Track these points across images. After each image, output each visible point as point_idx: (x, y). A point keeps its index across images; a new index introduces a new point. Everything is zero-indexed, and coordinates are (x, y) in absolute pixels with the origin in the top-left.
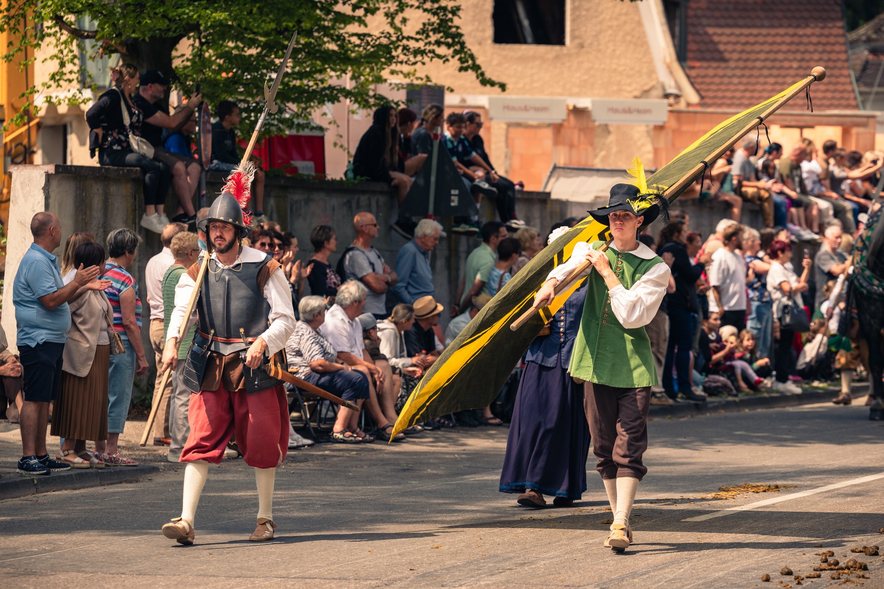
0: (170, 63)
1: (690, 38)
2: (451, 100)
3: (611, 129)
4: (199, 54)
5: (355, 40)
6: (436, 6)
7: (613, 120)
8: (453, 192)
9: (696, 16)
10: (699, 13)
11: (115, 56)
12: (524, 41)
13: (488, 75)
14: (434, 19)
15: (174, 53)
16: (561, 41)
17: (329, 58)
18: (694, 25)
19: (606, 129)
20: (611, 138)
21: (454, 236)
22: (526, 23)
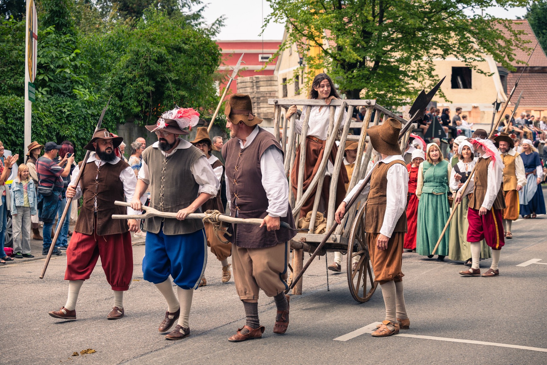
0: (359, 96)
1: (508, 86)
2: (439, 105)
3: (485, 112)
4: (367, 93)
5: (412, 89)
6: (433, 79)
7: (486, 110)
8: (440, 131)
9: (510, 80)
10: (510, 79)
11: (344, 95)
12: (460, 88)
13: (448, 99)
14: (433, 83)
15: (360, 93)
16: (470, 88)
17: (403, 94)
18: (509, 82)
19: (484, 112)
20: (486, 115)
21: (443, 144)
22: (460, 83)
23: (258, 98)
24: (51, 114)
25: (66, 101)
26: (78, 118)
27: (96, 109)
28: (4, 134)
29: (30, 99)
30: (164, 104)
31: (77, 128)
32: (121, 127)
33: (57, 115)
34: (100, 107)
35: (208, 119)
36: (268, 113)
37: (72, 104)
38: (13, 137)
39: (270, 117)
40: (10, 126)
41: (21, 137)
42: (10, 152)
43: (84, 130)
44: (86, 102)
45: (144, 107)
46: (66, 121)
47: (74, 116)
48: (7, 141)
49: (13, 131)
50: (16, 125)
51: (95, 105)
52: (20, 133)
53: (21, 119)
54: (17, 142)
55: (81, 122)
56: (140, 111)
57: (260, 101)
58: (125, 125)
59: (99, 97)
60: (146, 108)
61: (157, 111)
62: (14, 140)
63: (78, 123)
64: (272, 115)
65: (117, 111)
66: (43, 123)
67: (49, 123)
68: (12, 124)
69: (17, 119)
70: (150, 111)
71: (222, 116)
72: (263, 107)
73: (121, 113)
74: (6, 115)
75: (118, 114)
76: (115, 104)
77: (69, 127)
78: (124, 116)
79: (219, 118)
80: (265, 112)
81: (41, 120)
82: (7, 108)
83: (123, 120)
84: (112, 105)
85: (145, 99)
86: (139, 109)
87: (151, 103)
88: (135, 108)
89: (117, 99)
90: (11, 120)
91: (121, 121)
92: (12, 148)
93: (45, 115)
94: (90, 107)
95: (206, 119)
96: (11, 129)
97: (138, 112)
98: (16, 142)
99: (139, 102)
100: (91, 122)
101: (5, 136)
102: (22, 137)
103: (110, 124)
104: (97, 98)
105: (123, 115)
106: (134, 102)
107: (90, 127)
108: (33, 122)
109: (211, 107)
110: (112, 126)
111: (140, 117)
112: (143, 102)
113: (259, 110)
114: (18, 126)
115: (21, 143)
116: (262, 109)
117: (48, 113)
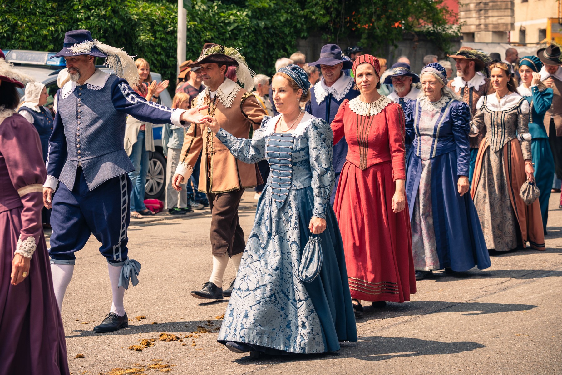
23: (486, 4)
24: (212, 27)
25: (231, 9)
26: (247, 31)
27: (270, 19)
28: (151, 53)
29: (185, 6)
30: (361, 12)
31: (245, 45)
32: (302, 43)
33: (219, 27)
34: (275, 17)
35: (419, 32)
36: (499, 24)
37: (238, 13)
38: (163, 57)
39: (501, 30)
40: (159, 42)
41: (173, 56)
42: (160, 75)
43: (254, 47)
44: (257, 10)
45: (333, 16)
46: (231, 36)
47: (241, 29)
48: (155, 62)
49: (162, 48)
50: (167, 40)
51: (268, 14)
52: (171, 51)
53: (174, 32)
54: (169, 63)
55: (250, 36)
56: (329, 21)
57: (488, 8)
58: (308, 40)
59: (274, 4)
60: (336, 18)
61: (350, 22)
62: (164, 60)
63: (246, 38)
64: (505, 27)
65: (297, 21)
66: (201, 38)
67: (209, 38)
68: (162, 39)
69: (168, 33)
70: (342, 22)
71: (438, 28)
72: (492, 16)
73: (302, 25)
74: (155, 28)
75: (299, 25)
76: (295, 12)
77: (235, 43)
78: (307, 28)
79: (434, 31)
80: (495, 23)
81: (199, 34)
82: (155, 18)
83: (306, 34)
84: (292, 13)
85: (336, 6)
86: (328, 18)
87: (342, 11)
88: (321, 18)
89: (297, 5)
90: (161, 34)
91: (302, 35)
92: (161, 70)
93: (204, 27)
94: (262, 16)
95: (416, 32)
96: (159, 45)
97: (326, 24)
98: (167, 62)
99: (327, 9)
100: (263, 37)
101: (153, 55)
102: (175, 56)
103: (288, 39)
104: (272, 5)
105: (305, 27)
106: (321, 10)
107: (263, 43)
108: (188, 37)
109: (423, 16)
110: (291, 41)
111: (329, 29)
112: (332, 9)
113: (487, 20)
114: (169, 42)
115: (173, 65)
116: (491, 19)
117: (208, 25)
